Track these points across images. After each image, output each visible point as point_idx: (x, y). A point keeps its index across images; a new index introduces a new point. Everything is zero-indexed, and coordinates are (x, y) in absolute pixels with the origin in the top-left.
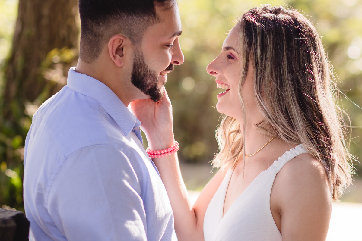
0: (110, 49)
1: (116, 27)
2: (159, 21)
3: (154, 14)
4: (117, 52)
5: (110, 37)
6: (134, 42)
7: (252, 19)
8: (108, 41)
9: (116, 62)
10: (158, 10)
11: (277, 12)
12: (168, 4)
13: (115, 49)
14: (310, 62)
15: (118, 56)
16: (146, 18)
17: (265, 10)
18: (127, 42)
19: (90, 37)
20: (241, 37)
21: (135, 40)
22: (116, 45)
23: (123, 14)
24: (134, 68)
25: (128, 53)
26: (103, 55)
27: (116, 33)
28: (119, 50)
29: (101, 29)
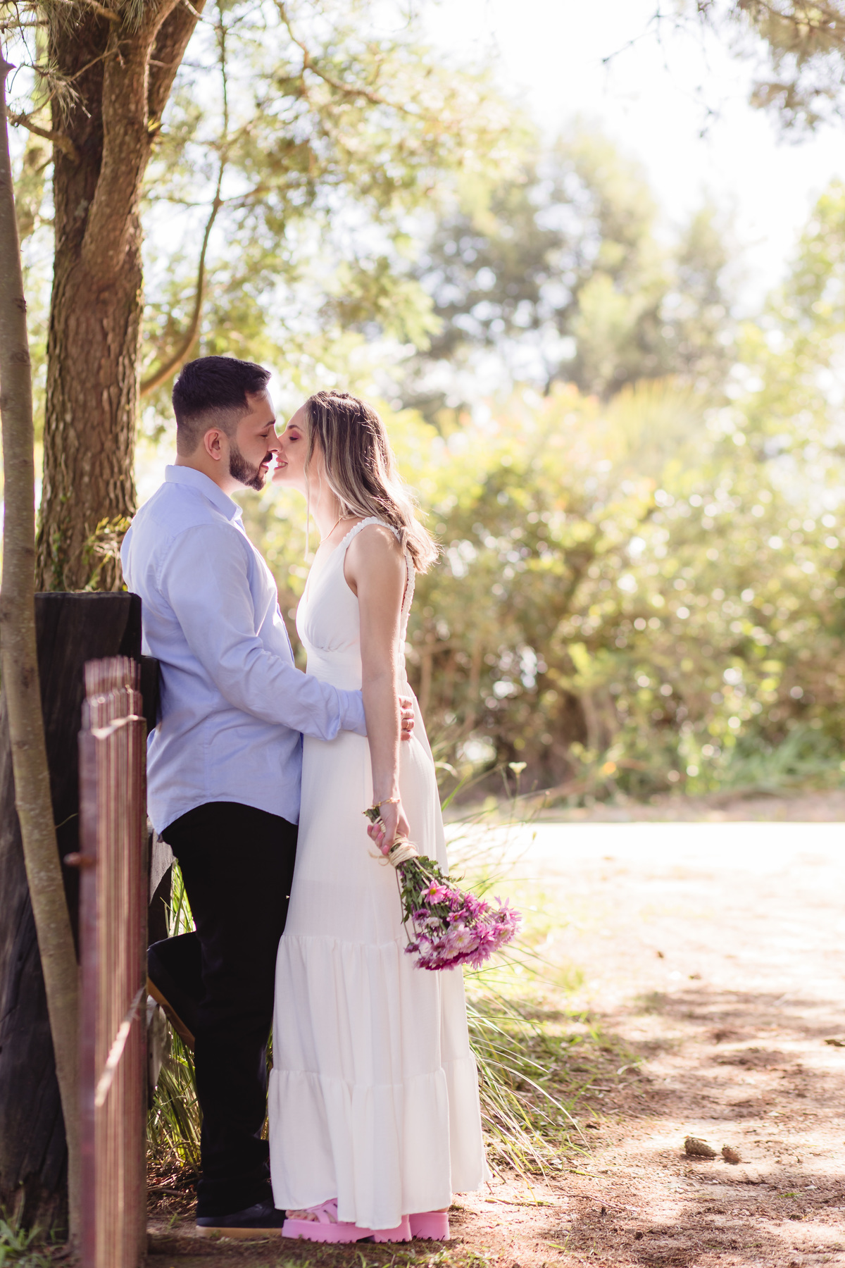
0: (206, 443)
1: (210, 421)
2: (252, 412)
3: (247, 406)
4: (213, 446)
5: (206, 431)
6: (228, 435)
7: (319, 400)
8: (203, 436)
9: (213, 455)
10: (250, 401)
11: (343, 397)
12: (260, 395)
13: (211, 443)
14: (372, 445)
15: (214, 450)
16: (239, 410)
17: (334, 394)
18: (222, 435)
19: (186, 432)
20: (306, 416)
21: (230, 432)
22: (212, 439)
23: (216, 408)
24: (231, 460)
25: (224, 445)
26: (199, 449)
27: (211, 427)
28: (216, 443)
29: (196, 424)
